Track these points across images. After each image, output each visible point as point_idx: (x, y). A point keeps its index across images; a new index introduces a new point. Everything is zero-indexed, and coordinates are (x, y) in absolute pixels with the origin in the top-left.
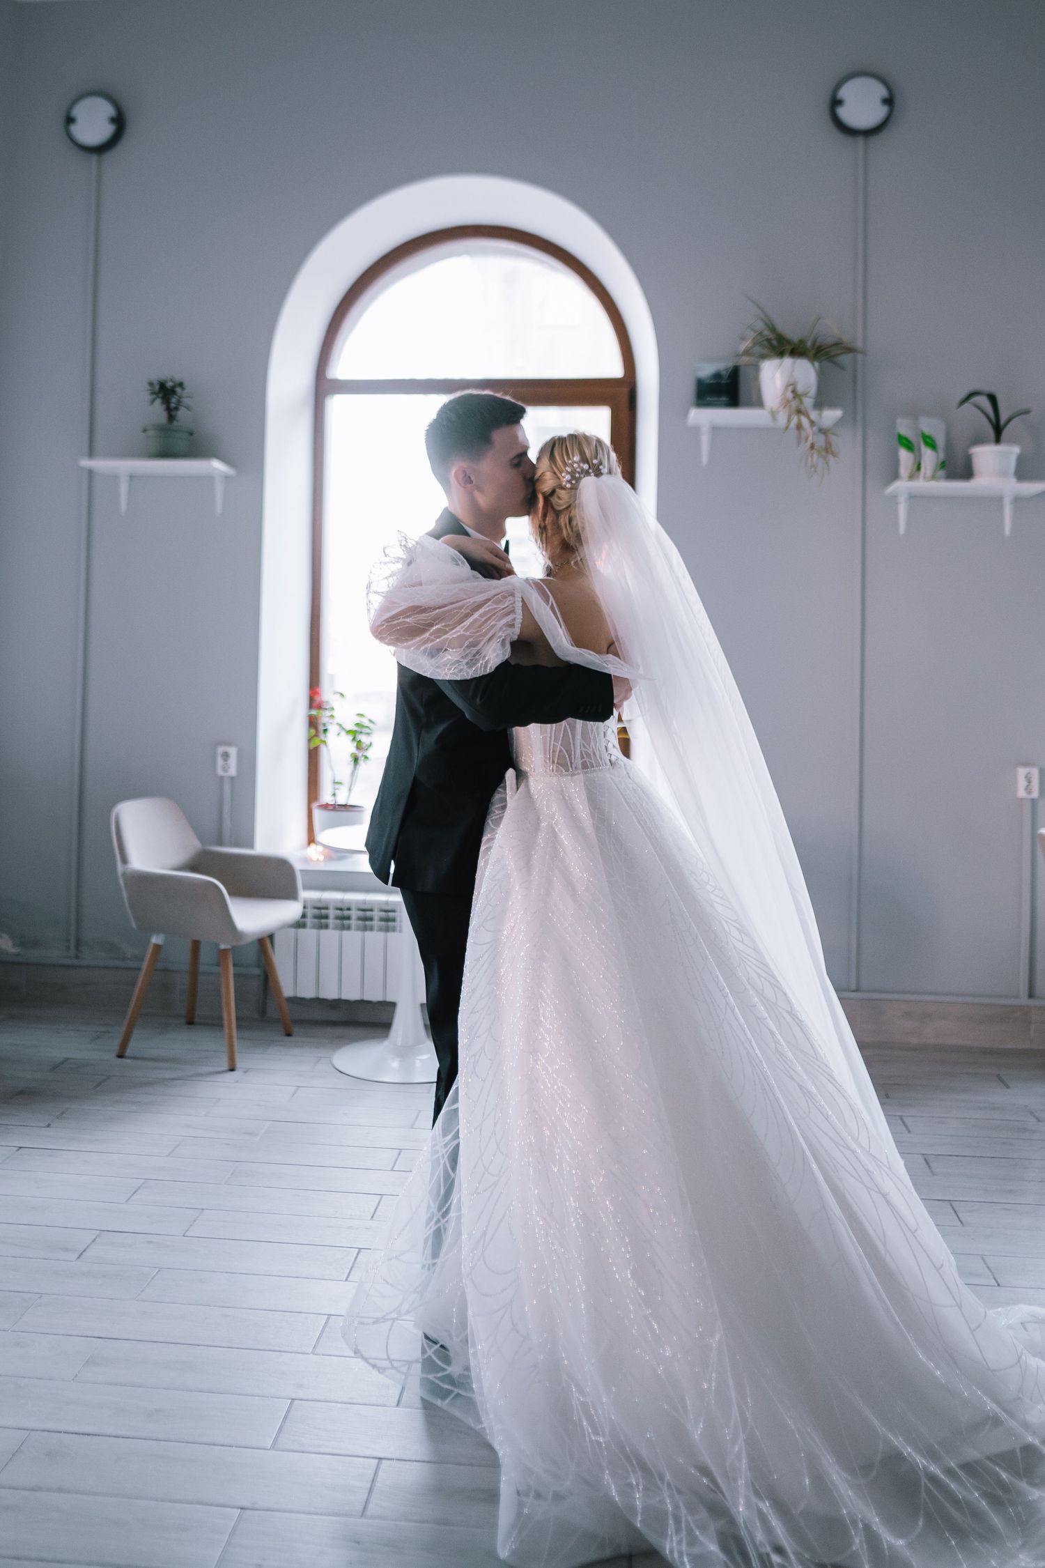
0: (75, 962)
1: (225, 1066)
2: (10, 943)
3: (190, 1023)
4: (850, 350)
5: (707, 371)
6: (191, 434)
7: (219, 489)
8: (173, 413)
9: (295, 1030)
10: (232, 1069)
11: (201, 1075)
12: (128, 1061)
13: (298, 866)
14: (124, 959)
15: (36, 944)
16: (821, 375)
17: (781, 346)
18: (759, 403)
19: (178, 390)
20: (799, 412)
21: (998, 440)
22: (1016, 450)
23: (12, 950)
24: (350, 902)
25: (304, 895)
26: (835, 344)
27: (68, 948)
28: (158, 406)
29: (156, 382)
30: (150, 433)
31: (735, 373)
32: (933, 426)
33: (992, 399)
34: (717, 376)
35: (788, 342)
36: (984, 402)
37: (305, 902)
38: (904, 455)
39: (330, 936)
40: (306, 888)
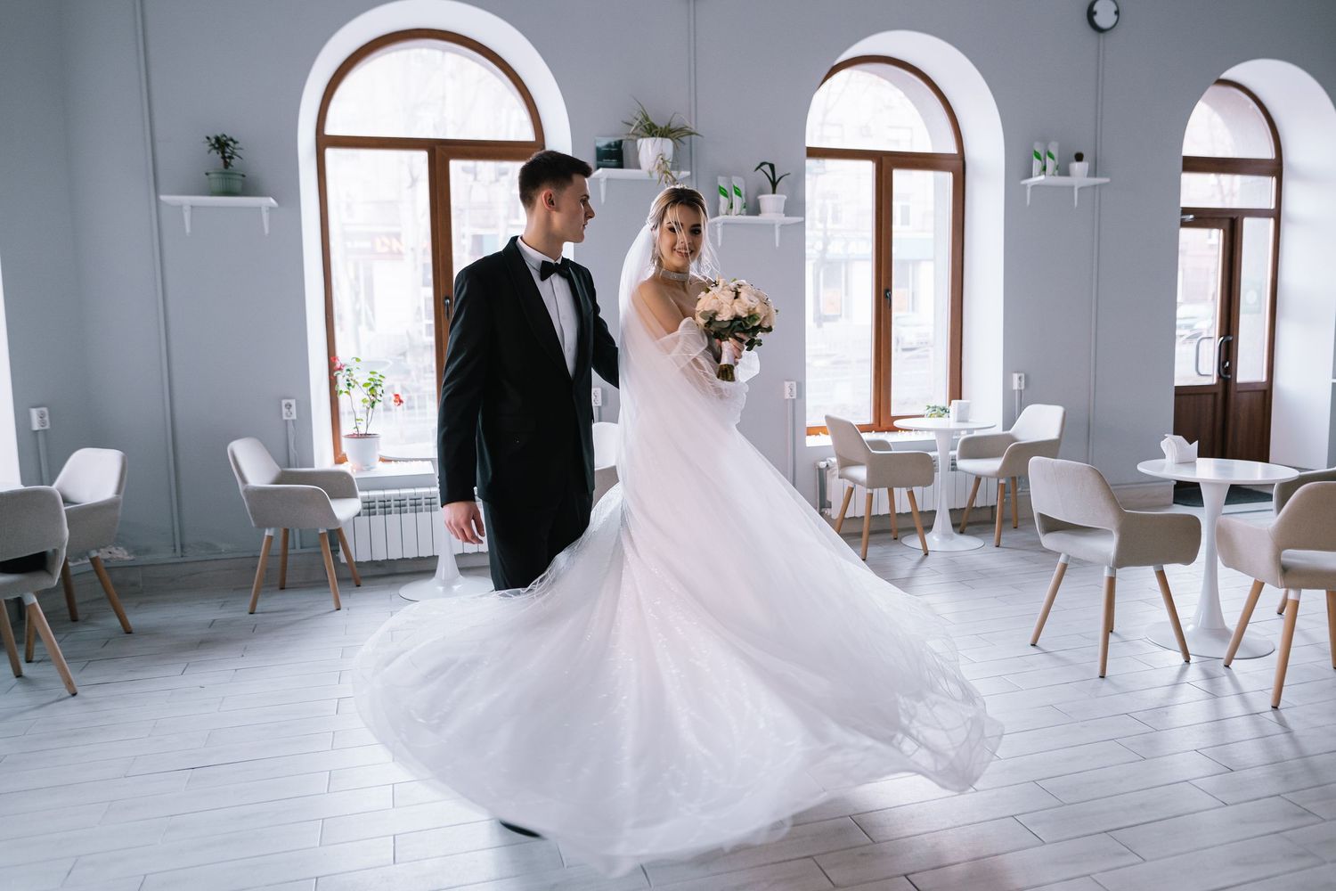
0: (182, 559)
1: (334, 608)
2: (126, 553)
3: (283, 589)
4: (691, 134)
5: (602, 143)
6: (244, 176)
7: (265, 216)
8: (228, 160)
9: (362, 583)
10: (339, 609)
11: (319, 615)
12: (259, 615)
13: (354, 477)
14: (220, 553)
15: (147, 551)
16: (676, 148)
17: (651, 130)
18: (639, 167)
19: (231, 143)
20: (665, 172)
21: (774, 192)
22: (785, 197)
23: (128, 558)
24: (390, 496)
25: (360, 494)
26: (681, 130)
27: (175, 550)
28: (216, 156)
29: (211, 137)
30: (213, 176)
31: (619, 144)
32: (737, 182)
33: (772, 166)
34: (609, 146)
35: (655, 127)
36: (766, 168)
37: (362, 498)
38: (722, 198)
39: (378, 519)
40: (360, 490)
